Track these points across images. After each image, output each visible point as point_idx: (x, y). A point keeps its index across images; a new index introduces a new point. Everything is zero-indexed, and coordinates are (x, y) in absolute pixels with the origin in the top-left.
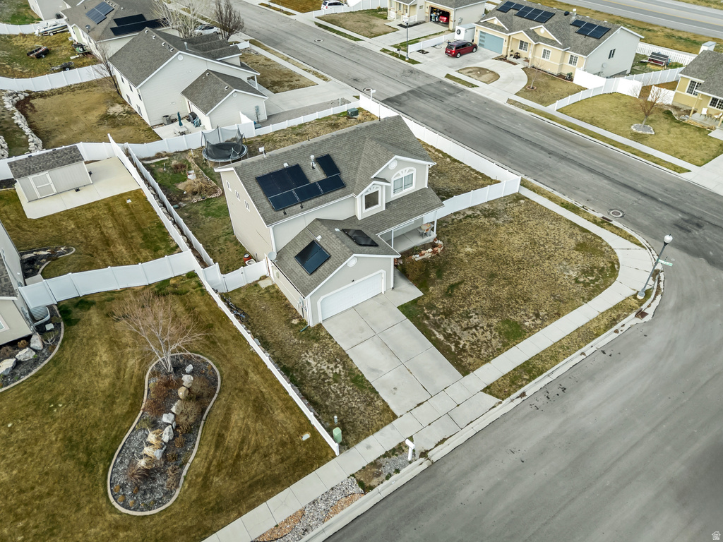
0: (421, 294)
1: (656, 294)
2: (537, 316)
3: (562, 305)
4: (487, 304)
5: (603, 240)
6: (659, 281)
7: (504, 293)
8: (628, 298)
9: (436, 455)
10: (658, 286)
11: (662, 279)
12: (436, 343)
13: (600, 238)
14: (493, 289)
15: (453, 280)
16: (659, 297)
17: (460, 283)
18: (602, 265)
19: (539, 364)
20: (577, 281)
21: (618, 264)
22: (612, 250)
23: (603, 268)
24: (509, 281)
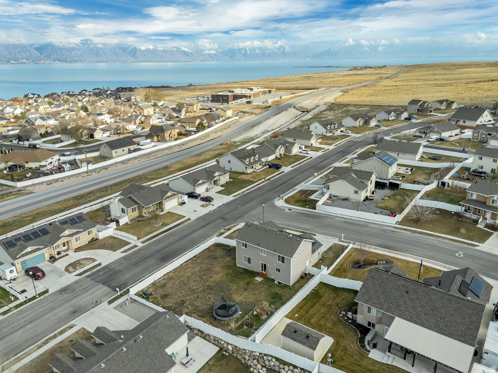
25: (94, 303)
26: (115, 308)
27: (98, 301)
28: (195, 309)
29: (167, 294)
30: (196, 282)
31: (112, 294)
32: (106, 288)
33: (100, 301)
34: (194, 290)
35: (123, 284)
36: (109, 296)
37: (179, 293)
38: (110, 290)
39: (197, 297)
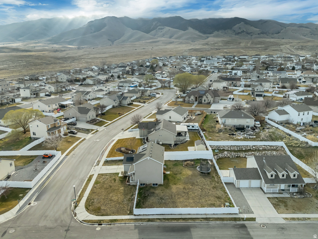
0: (119, 176)
1: (73, 210)
2: (95, 188)
3: (92, 192)
4: (106, 182)
5: (95, 215)
6: (74, 214)
7: (105, 186)
8: (79, 203)
9: (93, 167)
10: (73, 212)
11: (73, 215)
12: (107, 174)
13: (97, 215)
14: (108, 185)
15: (116, 181)
16: (72, 209)
17: (115, 182)
18: (91, 207)
19: (88, 182)
20: (94, 199)
21: (87, 210)
22: (91, 214)
23: (90, 206)
24: (106, 189)
25: (266, 227)
26: (252, 213)
27: (262, 226)
28: (213, 181)
29: (216, 198)
30: (194, 192)
31: (249, 225)
32: (251, 233)
33: (261, 226)
34: (201, 189)
35: (236, 228)
36: (252, 225)
37: (210, 193)
38: (249, 230)
39: (205, 185)
